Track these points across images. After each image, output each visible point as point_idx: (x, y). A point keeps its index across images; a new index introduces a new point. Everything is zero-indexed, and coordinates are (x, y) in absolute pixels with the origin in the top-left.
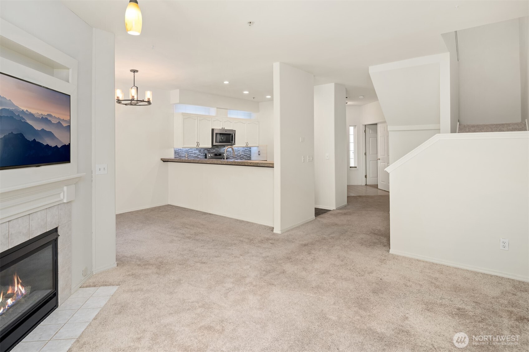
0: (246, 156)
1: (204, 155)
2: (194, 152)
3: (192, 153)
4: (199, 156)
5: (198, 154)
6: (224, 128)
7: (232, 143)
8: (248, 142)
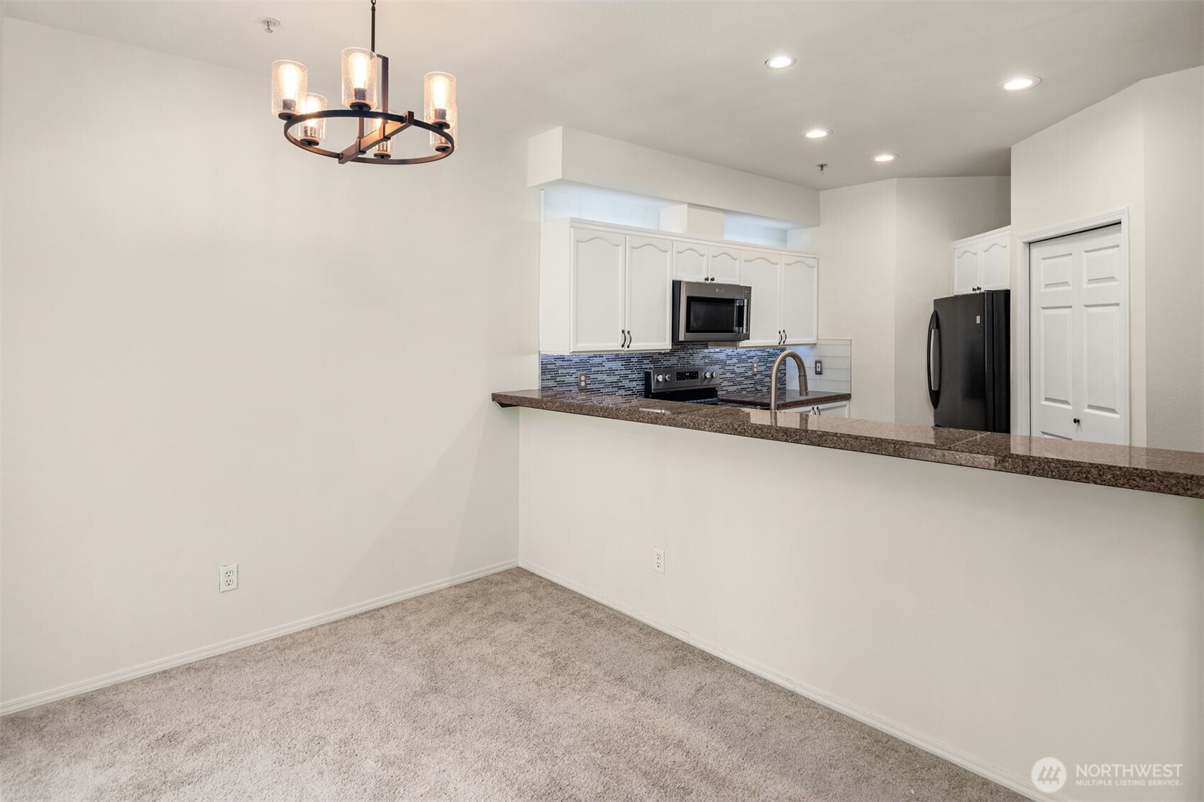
1: (642, 375)
2: (608, 365)
3: (602, 372)
4: (626, 383)
5: (622, 373)
6: (713, 279)
7: (738, 332)
8: (784, 331)
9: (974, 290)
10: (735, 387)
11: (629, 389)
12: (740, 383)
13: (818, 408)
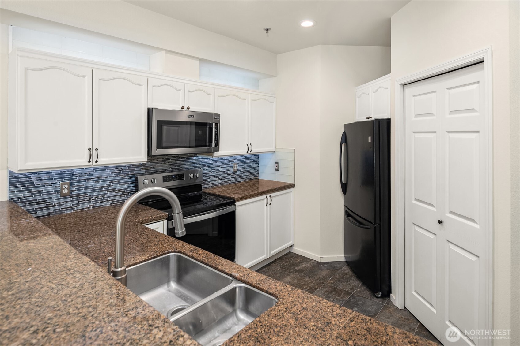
0: (248, 172)
1: (133, 179)
3: (89, 180)
4: (117, 187)
6: (188, 108)
7: (210, 146)
8: (251, 144)
9: (367, 118)
10: (220, 181)
11: (120, 191)
12: (224, 178)
13: (270, 196)
